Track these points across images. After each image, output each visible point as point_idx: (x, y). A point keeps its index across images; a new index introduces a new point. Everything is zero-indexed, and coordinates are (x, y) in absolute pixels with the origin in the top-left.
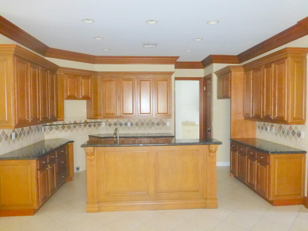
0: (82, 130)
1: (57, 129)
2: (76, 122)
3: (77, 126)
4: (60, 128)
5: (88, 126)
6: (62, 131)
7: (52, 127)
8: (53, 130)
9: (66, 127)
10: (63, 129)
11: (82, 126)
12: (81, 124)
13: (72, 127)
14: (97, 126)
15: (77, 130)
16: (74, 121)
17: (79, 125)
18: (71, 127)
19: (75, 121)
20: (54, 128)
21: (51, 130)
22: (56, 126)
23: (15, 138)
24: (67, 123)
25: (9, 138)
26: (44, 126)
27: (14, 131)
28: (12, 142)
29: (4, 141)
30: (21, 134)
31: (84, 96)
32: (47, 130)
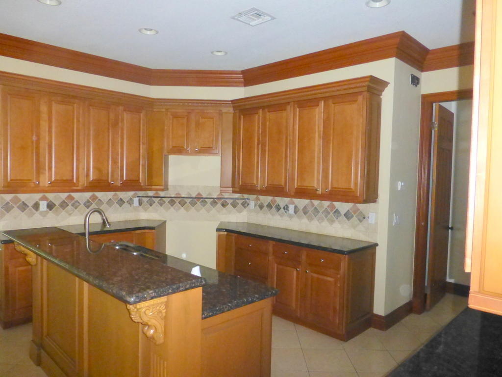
0: (208, 211)
1: (161, 205)
2: (201, 195)
3: (198, 203)
4: (167, 202)
5: (219, 205)
6: (170, 208)
7: (153, 201)
8: (154, 205)
9: (177, 202)
10: (172, 205)
11: (209, 204)
12: (206, 200)
13: (188, 203)
14: (240, 206)
15: (198, 211)
16: (196, 193)
17: (202, 201)
18: (186, 203)
19: (199, 194)
20: (156, 202)
21: (151, 206)
22: (159, 198)
23: (48, 210)
24: (183, 196)
25: (30, 207)
26: (138, 197)
27: (44, 198)
28: (37, 214)
29: (16, 211)
30: (64, 205)
31: (201, 148)
32: (144, 203)
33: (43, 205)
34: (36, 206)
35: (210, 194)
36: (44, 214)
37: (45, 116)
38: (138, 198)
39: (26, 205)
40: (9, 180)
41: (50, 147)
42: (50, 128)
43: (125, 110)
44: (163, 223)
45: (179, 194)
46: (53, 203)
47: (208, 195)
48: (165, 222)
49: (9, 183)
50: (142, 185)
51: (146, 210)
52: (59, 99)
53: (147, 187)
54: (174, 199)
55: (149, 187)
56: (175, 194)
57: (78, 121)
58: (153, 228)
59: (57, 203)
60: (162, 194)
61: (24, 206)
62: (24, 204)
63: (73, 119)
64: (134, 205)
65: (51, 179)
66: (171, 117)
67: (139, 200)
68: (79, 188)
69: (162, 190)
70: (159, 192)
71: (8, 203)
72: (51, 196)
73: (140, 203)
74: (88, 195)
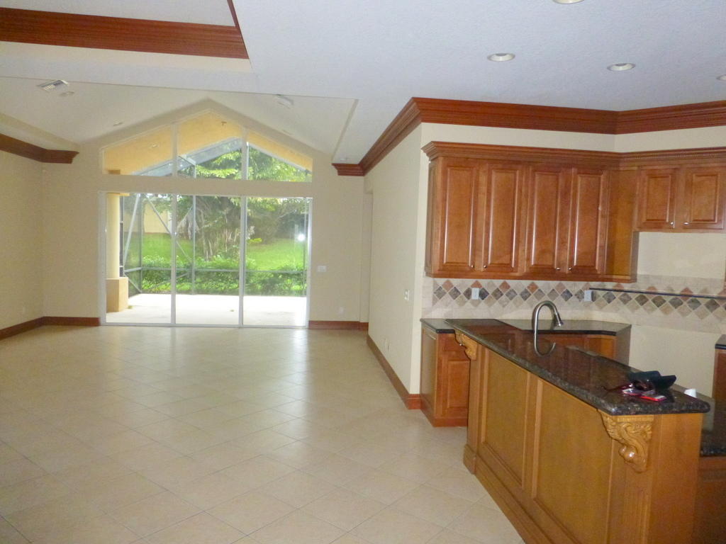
5: (721, 309)
7: (613, 296)
12: (698, 299)
20: (617, 297)
22: (622, 293)
23: (480, 299)
24: (660, 291)
25: (462, 294)
26: (590, 289)
27: (477, 285)
28: (468, 304)
29: (447, 297)
30: (497, 294)
31: (694, 220)
32: (599, 298)
33: (475, 293)
34: (468, 294)
35: (705, 290)
36: (475, 304)
37: (483, 188)
38: (591, 291)
39: (458, 291)
40: (445, 262)
41: (488, 224)
42: (489, 201)
43: (579, 173)
44: (627, 328)
45: (654, 288)
46: (486, 291)
47: (701, 292)
48: (630, 327)
49: (444, 266)
50: (599, 272)
51: (601, 308)
52: (500, 166)
53: (605, 276)
54: (644, 295)
55: (609, 276)
56: (647, 287)
57: (520, 191)
58: (613, 334)
59: (490, 291)
60: (626, 286)
61: (455, 293)
62: (456, 290)
63: (515, 189)
64: (585, 299)
65: (487, 263)
66: (647, 178)
67: (592, 294)
68: (517, 274)
69: (628, 281)
70: (622, 284)
71: (440, 288)
72: (484, 282)
73: (594, 298)
74: (526, 283)
